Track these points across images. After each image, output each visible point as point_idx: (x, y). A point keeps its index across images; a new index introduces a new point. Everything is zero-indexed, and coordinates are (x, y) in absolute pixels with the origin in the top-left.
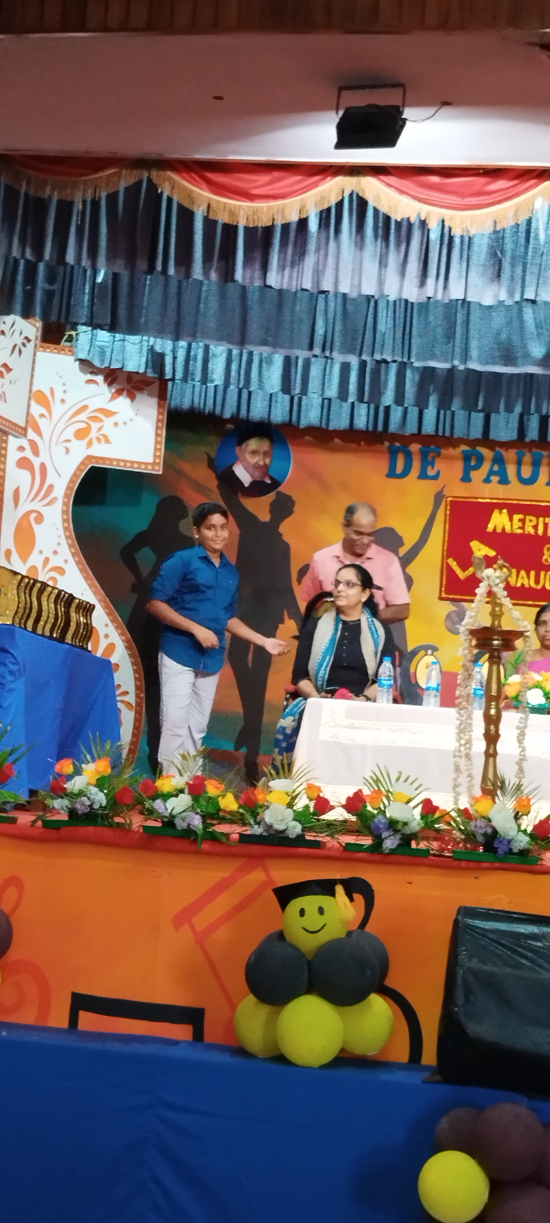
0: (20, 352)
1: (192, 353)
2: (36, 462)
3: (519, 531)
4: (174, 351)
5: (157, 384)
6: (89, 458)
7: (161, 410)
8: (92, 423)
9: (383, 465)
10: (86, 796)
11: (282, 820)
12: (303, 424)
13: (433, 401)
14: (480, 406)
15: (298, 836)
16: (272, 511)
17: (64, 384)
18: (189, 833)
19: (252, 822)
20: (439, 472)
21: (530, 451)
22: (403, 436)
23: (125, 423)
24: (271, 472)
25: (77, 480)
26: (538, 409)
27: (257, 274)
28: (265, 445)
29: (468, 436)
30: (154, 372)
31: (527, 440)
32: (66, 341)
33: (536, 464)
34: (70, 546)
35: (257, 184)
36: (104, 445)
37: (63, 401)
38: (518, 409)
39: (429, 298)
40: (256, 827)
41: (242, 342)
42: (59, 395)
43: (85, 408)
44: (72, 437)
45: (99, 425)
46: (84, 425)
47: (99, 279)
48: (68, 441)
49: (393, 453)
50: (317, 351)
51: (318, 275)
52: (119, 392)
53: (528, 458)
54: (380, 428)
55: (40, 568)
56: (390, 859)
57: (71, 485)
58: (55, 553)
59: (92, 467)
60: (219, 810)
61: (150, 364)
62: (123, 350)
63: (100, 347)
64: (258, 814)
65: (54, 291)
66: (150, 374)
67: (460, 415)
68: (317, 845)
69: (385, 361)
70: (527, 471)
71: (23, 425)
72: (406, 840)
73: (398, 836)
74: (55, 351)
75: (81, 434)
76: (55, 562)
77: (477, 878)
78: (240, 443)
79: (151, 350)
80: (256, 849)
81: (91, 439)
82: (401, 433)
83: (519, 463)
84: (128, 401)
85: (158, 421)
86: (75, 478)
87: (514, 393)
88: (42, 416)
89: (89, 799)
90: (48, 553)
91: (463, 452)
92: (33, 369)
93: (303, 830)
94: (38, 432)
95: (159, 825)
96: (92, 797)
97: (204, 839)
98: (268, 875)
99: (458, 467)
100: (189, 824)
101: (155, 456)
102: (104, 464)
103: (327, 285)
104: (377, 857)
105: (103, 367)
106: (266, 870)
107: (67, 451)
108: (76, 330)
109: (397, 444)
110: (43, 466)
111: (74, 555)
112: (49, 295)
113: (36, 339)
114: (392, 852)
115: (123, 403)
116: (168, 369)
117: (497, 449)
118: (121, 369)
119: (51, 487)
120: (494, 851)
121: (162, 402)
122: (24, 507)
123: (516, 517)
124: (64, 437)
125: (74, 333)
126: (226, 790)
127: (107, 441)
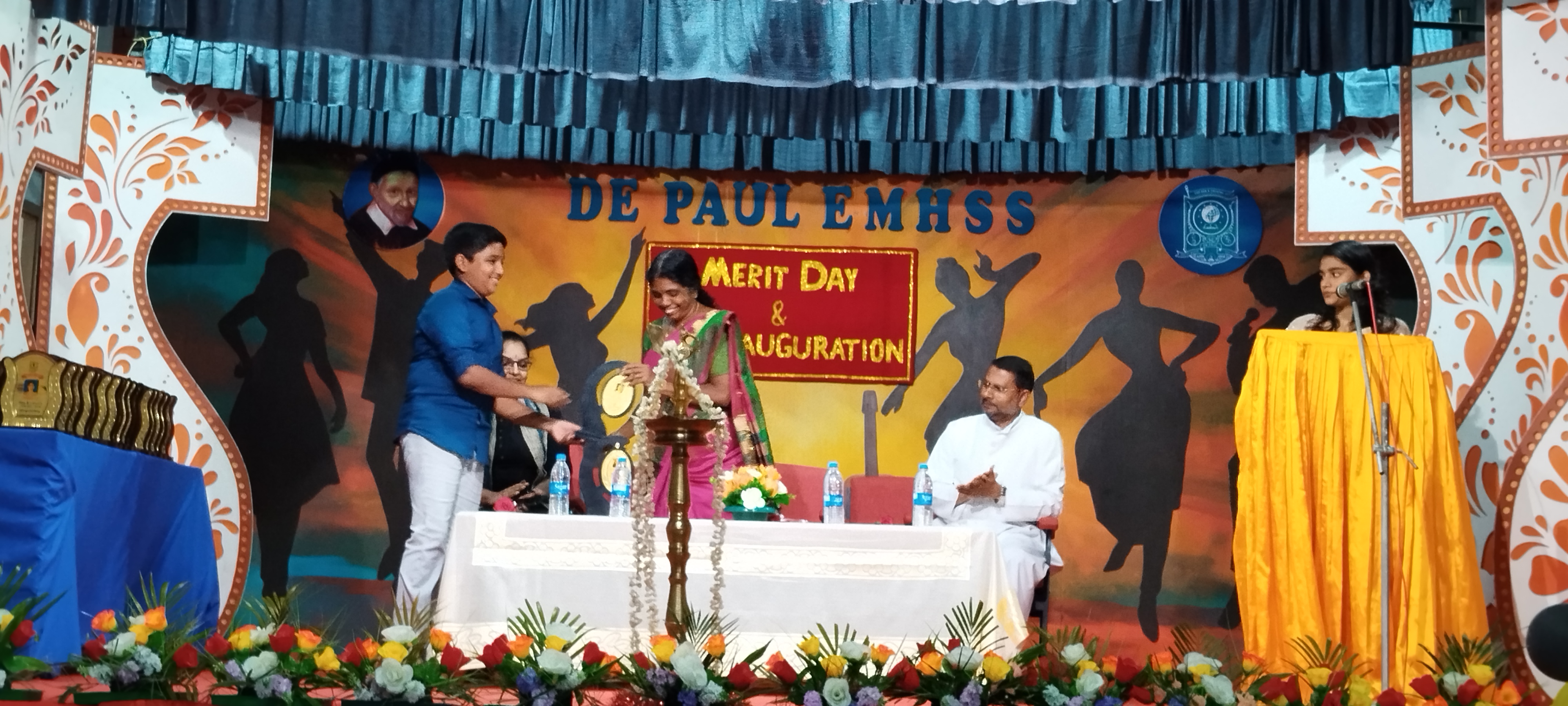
0: (69, 66)
1: (306, 64)
2: (97, 210)
3: (743, 284)
4: (281, 63)
5: (261, 104)
6: (169, 202)
7: (266, 138)
8: (170, 156)
9: (564, 205)
12: (457, 151)
13: (622, 119)
14: (684, 125)
16: (419, 267)
17: (133, 107)
20: (636, 211)
22: (589, 166)
24: (417, 215)
25: (154, 233)
26: (756, 131)
28: (409, 181)
29: (672, 164)
30: (254, 88)
31: (747, 168)
32: (134, 50)
33: (760, 199)
34: (146, 319)
36: (189, 185)
37: (131, 128)
38: (731, 130)
42: (126, 121)
43: (162, 137)
44: (144, 175)
45: (182, 159)
46: (161, 160)
48: (140, 180)
49: (577, 189)
52: (208, 116)
54: (559, 156)
55: (105, 349)
57: (146, 239)
58: (126, 328)
59: (173, 214)
61: (249, 79)
62: (212, 61)
63: (180, 57)
66: (248, 92)
67: (662, 139)
71: (76, 160)
74: (119, 63)
75: (156, 172)
76: (125, 340)
78: (375, 179)
79: (249, 60)
81: (172, 177)
82: (586, 163)
84: (219, 127)
85: (262, 152)
86: (150, 230)
87: (725, 108)
90: (115, 329)
91: (667, 185)
92: (88, 88)
94: (98, 169)
99: (661, 206)
101: (259, 198)
102: (191, 209)
105: (185, 83)
107: (139, 194)
108: (149, 36)
109: (582, 177)
110: (106, 214)
111: (151, 331)
113: (92, 48)
115: (213, 130)
116: (274, 83)
117: (710, 180)
118: (210, 86)
119: (118, 241)
121: (267, 128)
122: (81, 270)
123: (737, 267)
124: (134, 176)
125: (145, 40)
127: (193, 179)
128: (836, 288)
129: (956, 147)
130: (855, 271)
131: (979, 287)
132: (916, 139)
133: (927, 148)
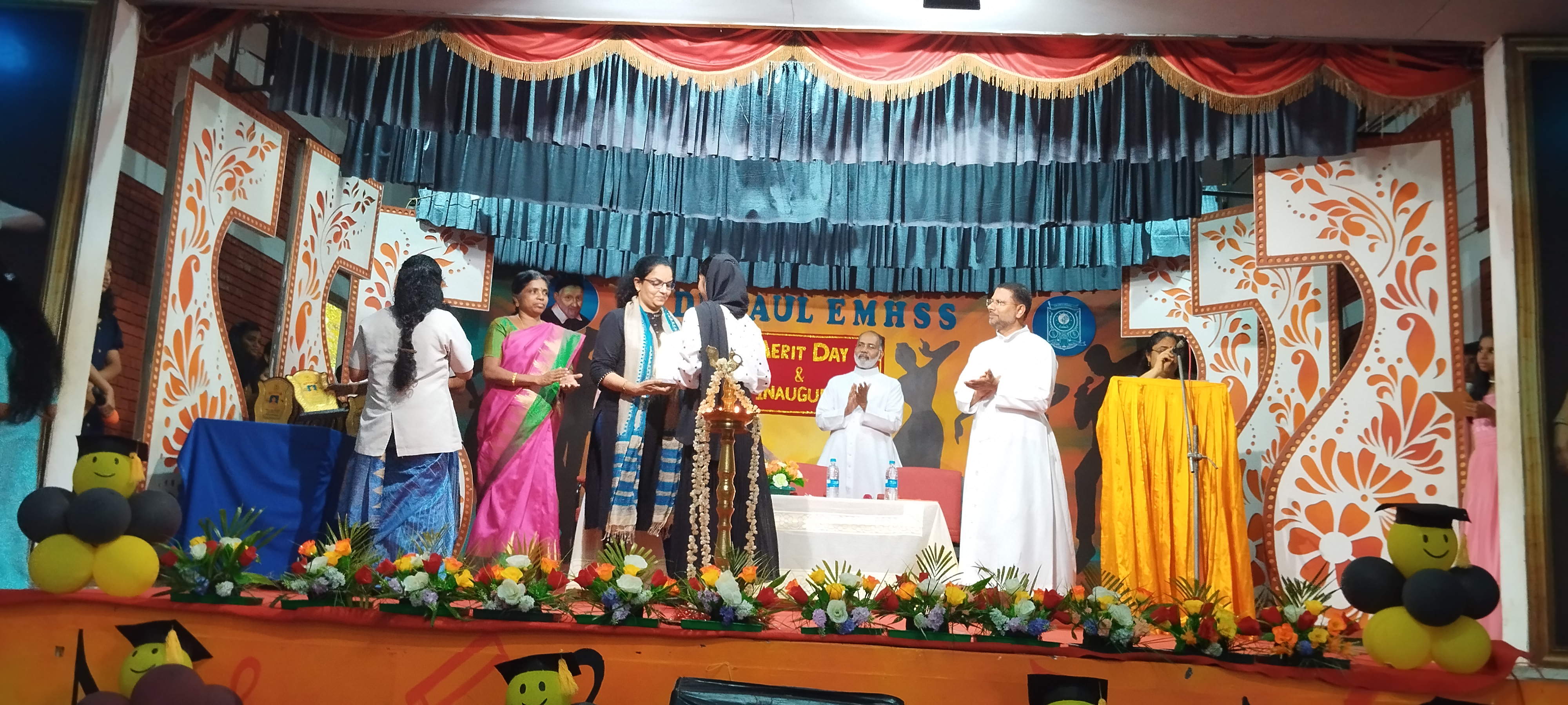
0: (363, 209)
1: (515, 210)
3: (778, 356)
4: (499, 209)
5: (486, 240)
7: (489, 261)
10: (323, 575)
11: (515, 595)
12: (608, 275)
14: (743, 256)
15: (531, 610)
17: (407, 239)
18: (423, 609)
19: (485, 597)
21: (784, 295)
22: (687, 284)
23: (459, 271)
24: (582, 313)
26: (787, 260)
27: (546, 134)
28: (578, 291)
30: (482, 229)
31: (782, 286)
32: (409, 205)
33: (789, 305)
35: (531, 45)
38: (772, 259)
39: (690, 154)
40: (490, 602)
41: (545, 198)
47: (426, 148)
50: (606, 206)
51: (596, 133)
52: (454, 246)
53: (782, 301)
56: (619, 630)
60: (456, 586)
61: (478, 223)
62: (457, 212)
63: (438, 210)
64: (491, 589)
65: (388, 157)
66: (478, 231)
68: (550, 618)
69: (660, 214)
70: (782, 311)
71: (367, 268)
72: (636, 611)
73: (628, 607)
74: (400, 212)
77: (702, 646)
78: (557, 290)
79: (480, 212)
80: (489, 624)
82: (685, 282)
83: (776, 304)
84: (460, 253)
85: (486, 269)
87: (769, 247)
88: (388, 264)
89: (327, 579)
92: (376, 224)
93: (535, 604)
95: (397, 602)
96: (330, 577)
97: (437, 615)
98: (501, 650)
100: (423, 601)
101: (484, 297)
103: (603, 141)
104: (607, 629)
105: (440, 226)
106: (499, 644)
108: (419, 196)
109: (681, 290)
112: (384, 160)
113: (379, 200)
114: (622, 623)
115: (457, 255)
116: (494, 227)
117: (759, 294)
118: (455, 227)
120: (720, 618)
121: (489, 255)
125: (416, 199)
126: (463, 567)
128: (834, 360)
129: (909, 272)
130: (847, 350)
131: (922, 361)
132: (885, 267)
133: (891, 272)
